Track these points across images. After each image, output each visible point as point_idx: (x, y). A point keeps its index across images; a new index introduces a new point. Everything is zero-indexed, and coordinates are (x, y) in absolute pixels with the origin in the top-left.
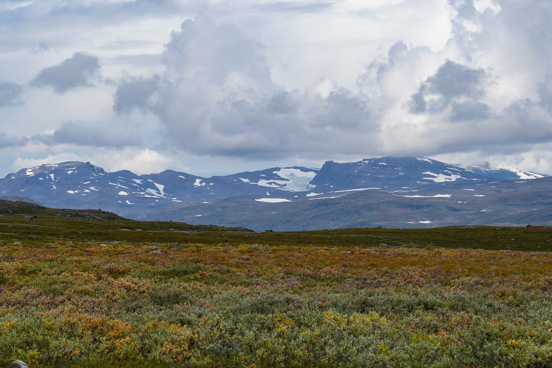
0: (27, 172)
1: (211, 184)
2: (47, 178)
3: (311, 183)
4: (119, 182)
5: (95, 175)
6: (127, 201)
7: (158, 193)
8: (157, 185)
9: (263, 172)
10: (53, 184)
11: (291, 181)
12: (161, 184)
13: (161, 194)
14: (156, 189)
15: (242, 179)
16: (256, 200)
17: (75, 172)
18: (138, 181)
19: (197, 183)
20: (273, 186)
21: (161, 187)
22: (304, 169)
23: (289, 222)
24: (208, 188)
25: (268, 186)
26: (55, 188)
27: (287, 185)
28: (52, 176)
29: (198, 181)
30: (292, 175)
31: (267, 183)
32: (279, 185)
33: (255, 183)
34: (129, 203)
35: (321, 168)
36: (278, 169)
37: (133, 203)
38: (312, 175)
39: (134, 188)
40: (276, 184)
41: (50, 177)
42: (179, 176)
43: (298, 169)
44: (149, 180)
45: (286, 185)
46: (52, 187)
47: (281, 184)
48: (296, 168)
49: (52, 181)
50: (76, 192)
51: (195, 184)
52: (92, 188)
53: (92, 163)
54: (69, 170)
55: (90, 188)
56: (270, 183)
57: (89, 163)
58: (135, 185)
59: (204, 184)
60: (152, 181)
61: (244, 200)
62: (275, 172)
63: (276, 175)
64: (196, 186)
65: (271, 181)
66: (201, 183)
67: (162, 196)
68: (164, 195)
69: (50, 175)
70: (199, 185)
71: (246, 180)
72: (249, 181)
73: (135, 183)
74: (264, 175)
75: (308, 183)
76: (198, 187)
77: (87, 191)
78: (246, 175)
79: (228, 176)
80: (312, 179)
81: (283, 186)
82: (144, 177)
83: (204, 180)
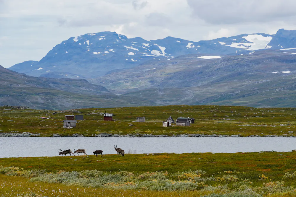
0: (74, 39)
1: (199, 46)
2: (85, 43)
3: (268, 45)
4: (132, 45)
5: (118, 41)
6: (132, 59)
7: (160, 53)
8: (160, 47)
9: (235, 37)
10: (88, 48)
11: (254, 44)
12: (163, 47)
13: (162, 54)
14: (160, 50)
15: (220, 43)
16: (198, 57)
17: (104, 39)
18: (147, 45)
19: (189, 46)
20: (242, 47)
21: (163, 49)
22: (265, 35)
23: (202, 73)
24: (196, 49)
25: (239, 47)
26: (89, 50)
27: (252, 46)
28: (88, 42)
29: (190, 44)
30: (256, 39)
31: (238, 45)
32: (246, 46)
33: (229, 45)
34: (133, 61)
35: (275, 34)
36: (246, 35)
37: (136, 61)
38: (270, 39)
39: (142, 50)
40: (243, 45)
41: (86, 43)
42: (177, 41)
43: (261, 35)
44: (155, 44)
45: (250, 46)
46: (87, 50)
47: (247, 46)
48: (259, 34)
49: (88, 46)
50: (99, 53)
51: (187, 47)
52: (111, 50)
53: (117, 33)
54: (100, 38)
55: (110, 50)
56: (240, 45)
57: (115, 32)
58: (144, 47)
59: (194, 46)
60: (157, 45)
61: (190, 57)
62: (243, 37)
63: (244, 39)
64: (188, 48)
65: (240, 44)
66: (191, 45)
67: (163, 55)
68: (165, 55)
69: (87, 41)
70: (190, 47)
71: (222, 43)
72: (225, 44)
73: (144, 46)
74: (235, 40)
75: (266, 45)
76: (190, 49)
77: (107, 52)
78: (223, 39)
79: (211, 41)
80: (269, 42)
81: (249, 47)
82: (152, 42)
83: (194, 43)
